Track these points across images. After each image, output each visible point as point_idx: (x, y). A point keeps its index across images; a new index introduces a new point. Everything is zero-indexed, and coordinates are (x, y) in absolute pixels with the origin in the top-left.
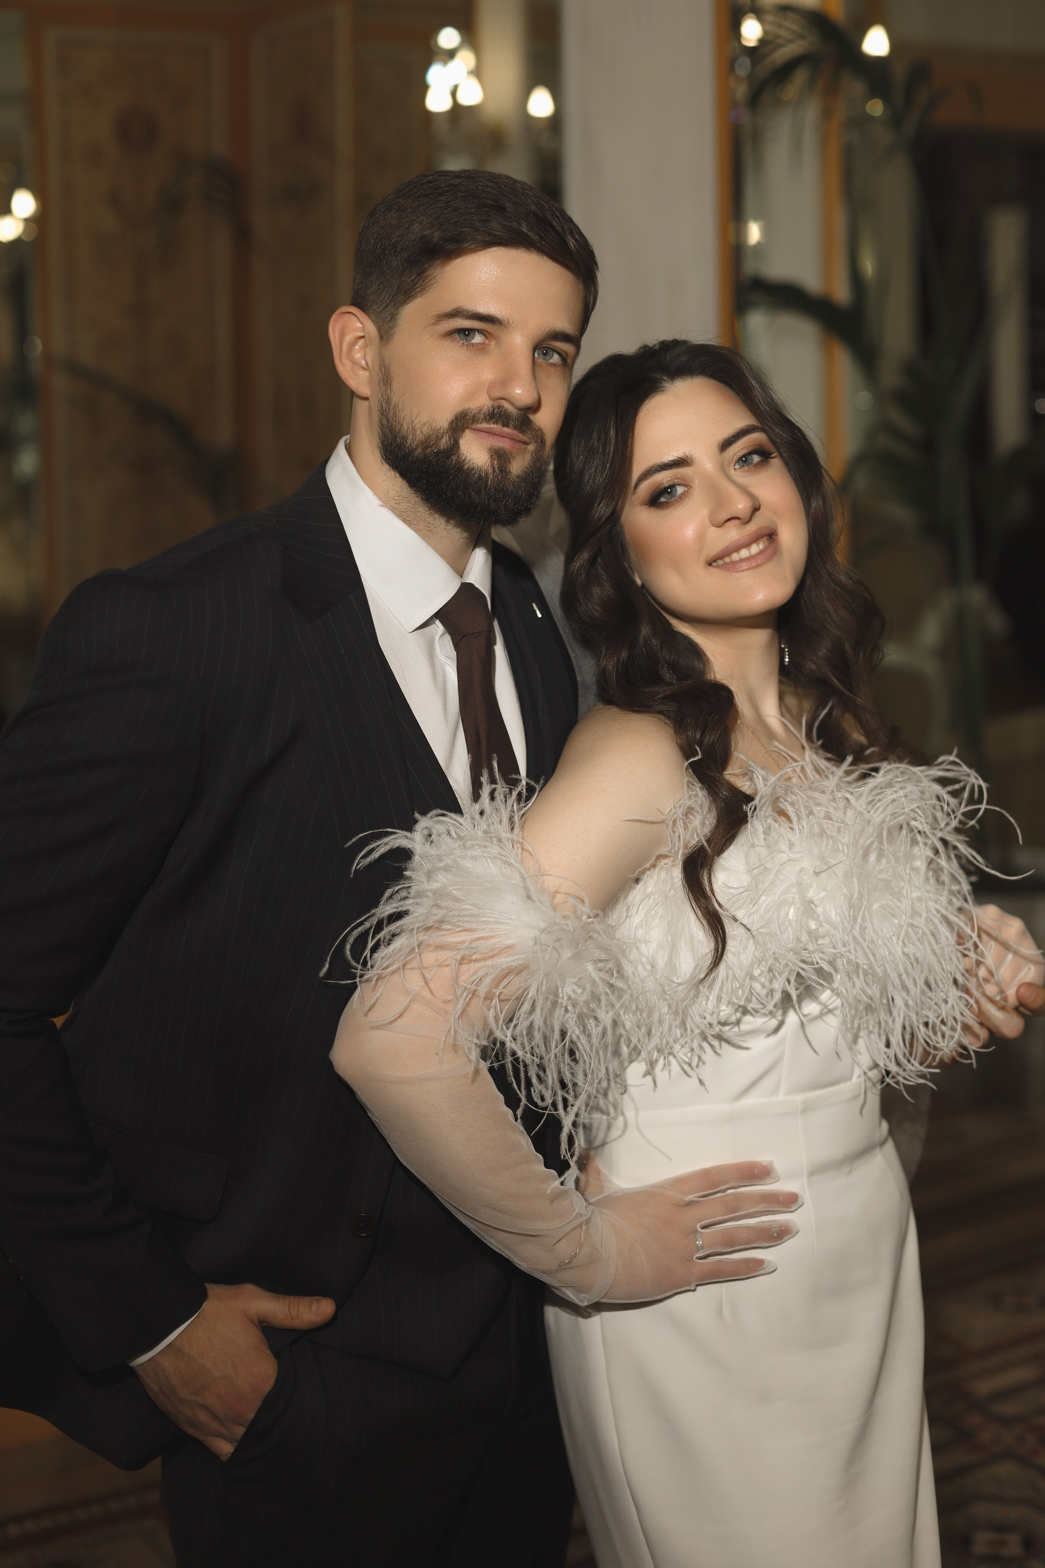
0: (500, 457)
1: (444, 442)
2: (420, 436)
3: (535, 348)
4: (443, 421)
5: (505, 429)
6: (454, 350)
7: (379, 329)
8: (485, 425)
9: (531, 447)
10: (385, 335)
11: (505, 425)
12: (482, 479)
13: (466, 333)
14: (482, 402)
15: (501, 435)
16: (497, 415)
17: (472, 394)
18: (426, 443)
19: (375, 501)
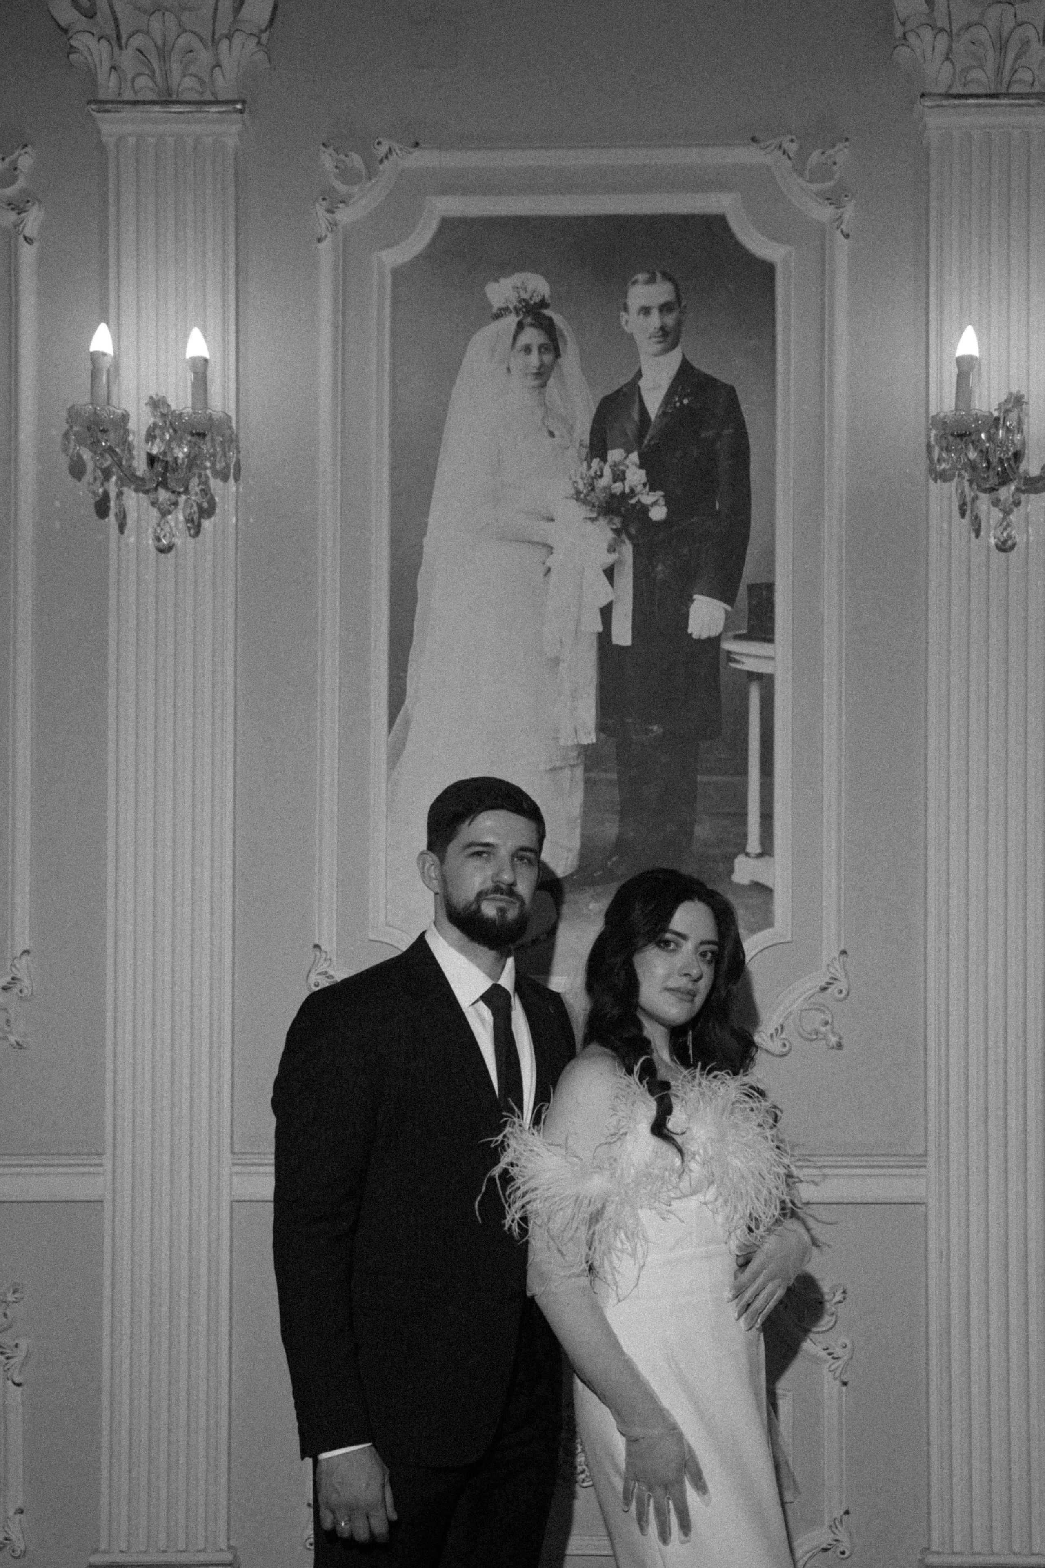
0: (502, 911)
1: (474, 907)
2: (462, 907)
3: (513, 856)
4: (472, 896)
5: (502, 897)
6: (476, 863)
7: (439, 858)
8: (492, 896)
9: (518, 905)
10: (442, 860)
11: (502, 894)
12: (493, 922)
13: (479, 854)
14: (489, 884)
15: (501, 900)
16: (497, 890)
17: (484, 881)
18: (466, 908)
19: (446, 944)
